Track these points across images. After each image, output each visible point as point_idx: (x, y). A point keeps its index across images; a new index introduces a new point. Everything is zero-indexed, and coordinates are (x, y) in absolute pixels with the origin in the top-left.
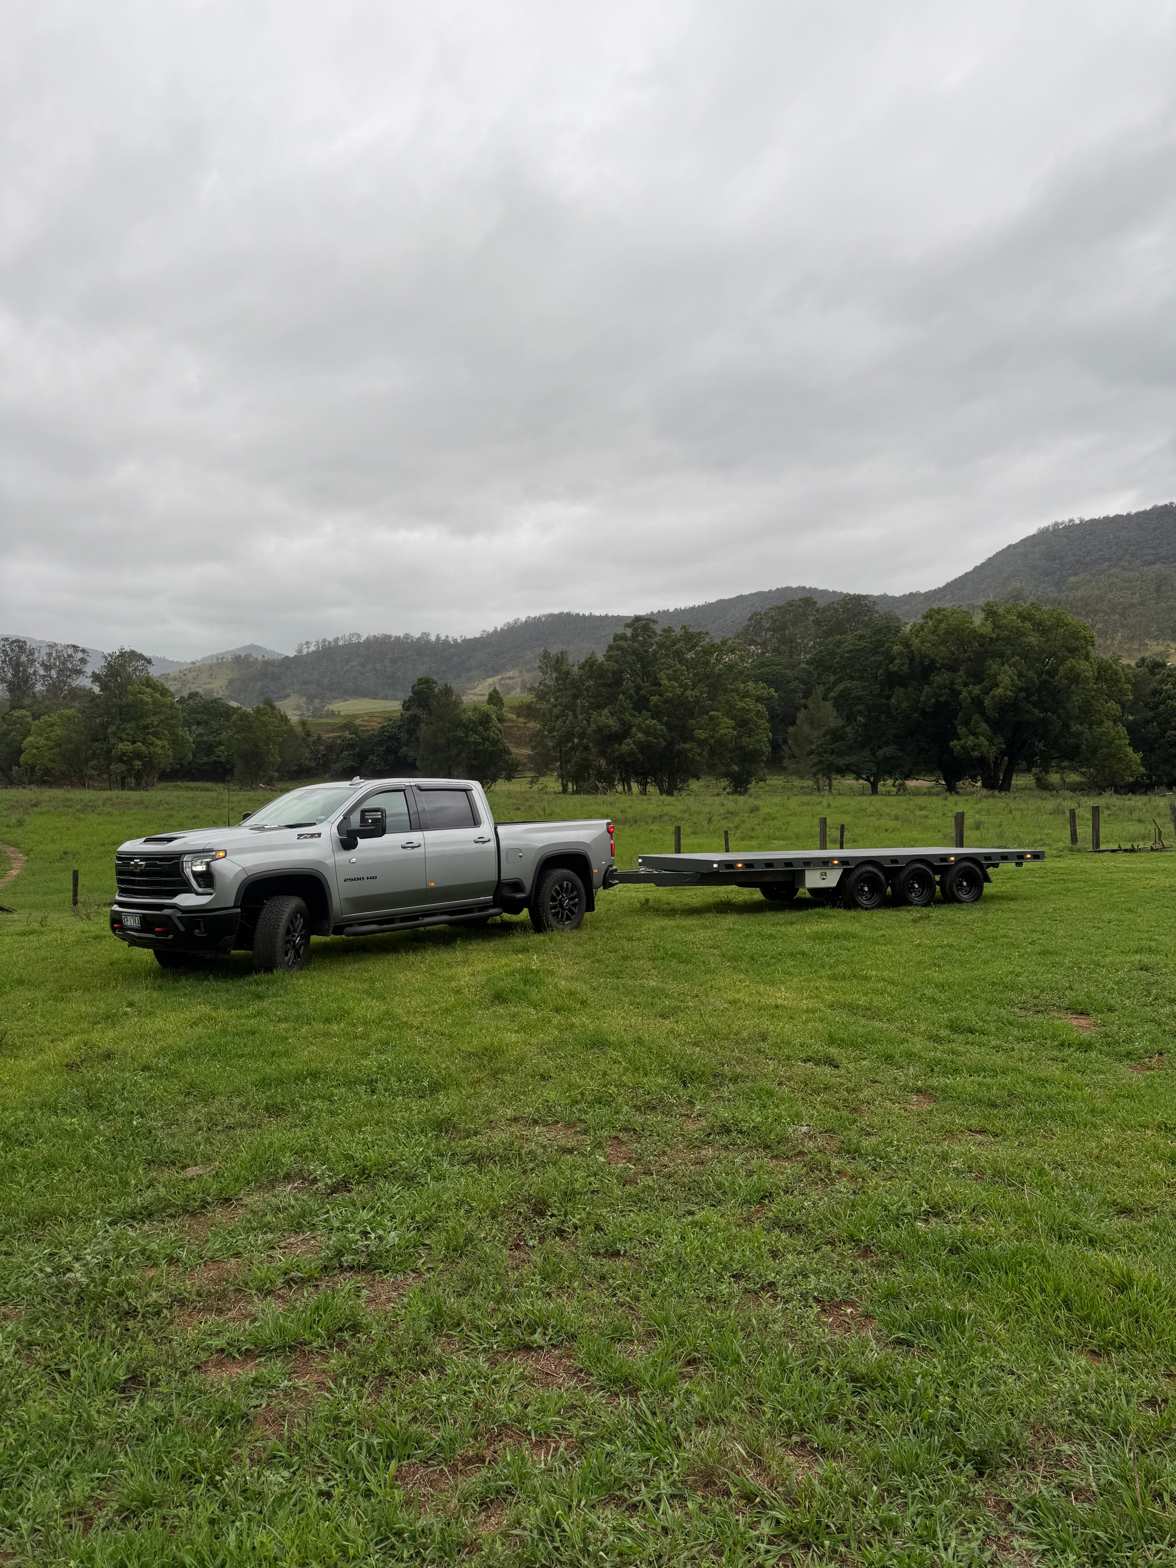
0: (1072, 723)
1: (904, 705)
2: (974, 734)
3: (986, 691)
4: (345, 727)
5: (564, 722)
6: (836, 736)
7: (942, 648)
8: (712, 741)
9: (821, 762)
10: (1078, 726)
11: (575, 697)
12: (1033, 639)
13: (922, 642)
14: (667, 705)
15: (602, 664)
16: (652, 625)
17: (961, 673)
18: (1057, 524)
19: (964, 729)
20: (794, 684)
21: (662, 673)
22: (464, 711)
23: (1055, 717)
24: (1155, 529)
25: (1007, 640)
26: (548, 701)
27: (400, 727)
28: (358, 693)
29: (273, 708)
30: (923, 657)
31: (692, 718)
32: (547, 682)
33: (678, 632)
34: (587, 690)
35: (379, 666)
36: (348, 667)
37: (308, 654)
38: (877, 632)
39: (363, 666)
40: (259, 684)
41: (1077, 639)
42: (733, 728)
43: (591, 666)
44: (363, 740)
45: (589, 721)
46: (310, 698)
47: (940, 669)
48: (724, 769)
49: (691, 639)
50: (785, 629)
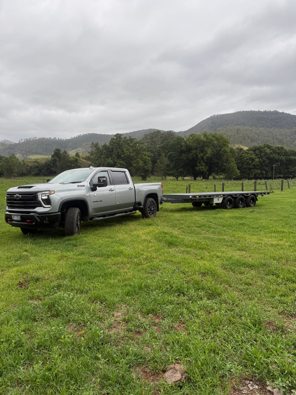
0: (224, 163)
1: (185, 158)
2: (201, 166)
3: (204, 155)
4: (35, 162)
5: (98, 161)
6: (168, 166)
7: (194, 144)
8: (137, 167)
9: (164, 172)
10: (225, 164)
11: (101, 155)
12: (215, 142)
13: (189, 142)
14: (126, 157)
15: (108, 146)
16: (121, 136)
17: (198, 150)
18: (214, 115)
19: (199, 164)
20: (156, 153)
21: (124, 149)
22: (70, 158)
23: (220, 162)
24: (237, 117)
25: (209, 142)
26: (94, 156)
27: (51, 162)
28: (36, 153)
29: (15, 157)
30: (189, 146)
31: (132, 161)
32: (93, 151)
33: (128, 138)
34: (104, 153)
35: (42, 146)
36: (33, 146)
37: (22, 142)
38: (178, 140)
39: (38, 146)
40: (8, 151)
41: (226, 142)
42: (143, 163)
43: (105, 146)
44: (40, 166)
45: (105, 161)
46: (23, 155)
47: (193, 149)
48: (140, 174)
49: (131, 140)
50: (153, 139)
